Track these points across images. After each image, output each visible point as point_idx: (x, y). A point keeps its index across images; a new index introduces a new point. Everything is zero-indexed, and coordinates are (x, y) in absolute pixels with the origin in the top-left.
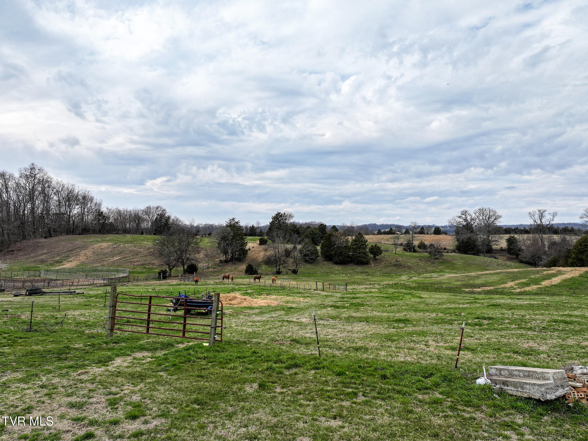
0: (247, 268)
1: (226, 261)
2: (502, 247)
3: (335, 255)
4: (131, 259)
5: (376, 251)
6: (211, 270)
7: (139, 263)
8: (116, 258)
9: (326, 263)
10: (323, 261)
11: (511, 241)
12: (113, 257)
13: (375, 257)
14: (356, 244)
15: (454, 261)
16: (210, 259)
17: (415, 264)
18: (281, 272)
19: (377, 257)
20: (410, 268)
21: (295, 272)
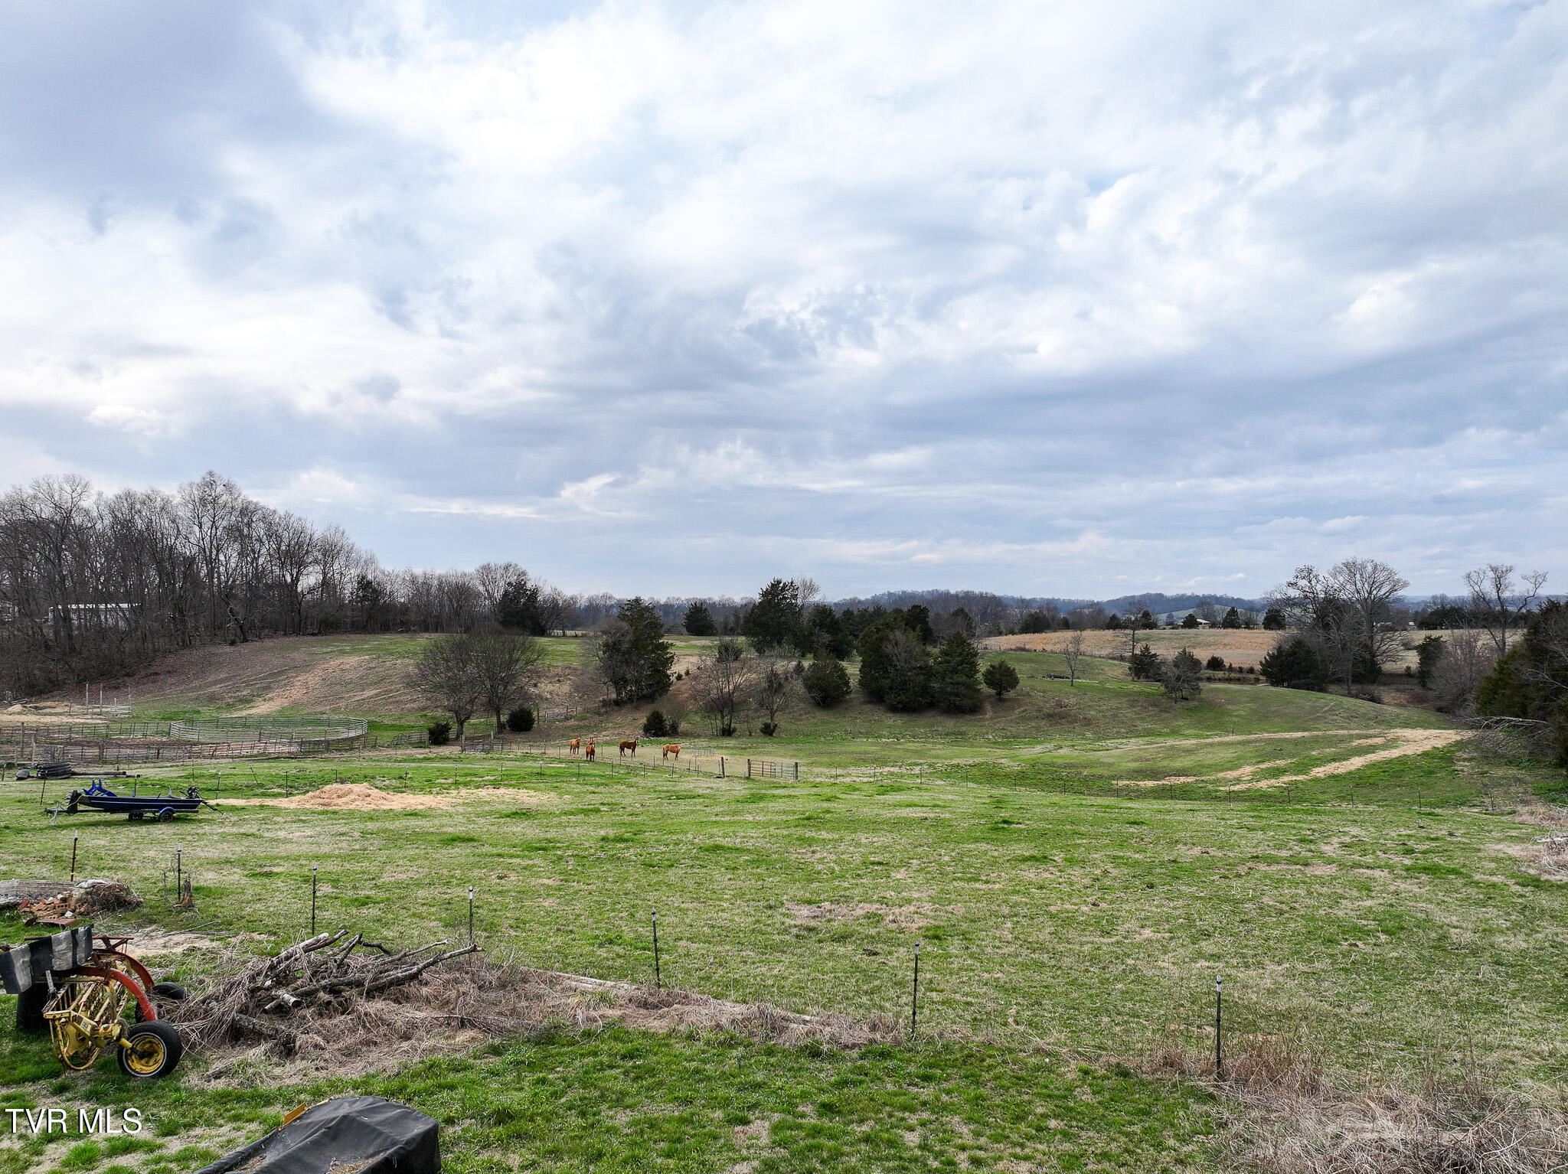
0: (648, 720)
1: (618, 703)
2: (1408, 668)
3: (891, 688)
4: (400, 695)
5: (1003, 679)
6: (572, 722)
7: (415, 705)
8: (367, 693)
9: (868, 707)
10: (865, 703)
11: (1429, 651)
12: (363, 690)
13: (999, 694)
14: (948, 662)
15: (1229, 707)
17: (1109, 714)
18: (735, 730)
19: (1007, 695)
21: (768, 731)
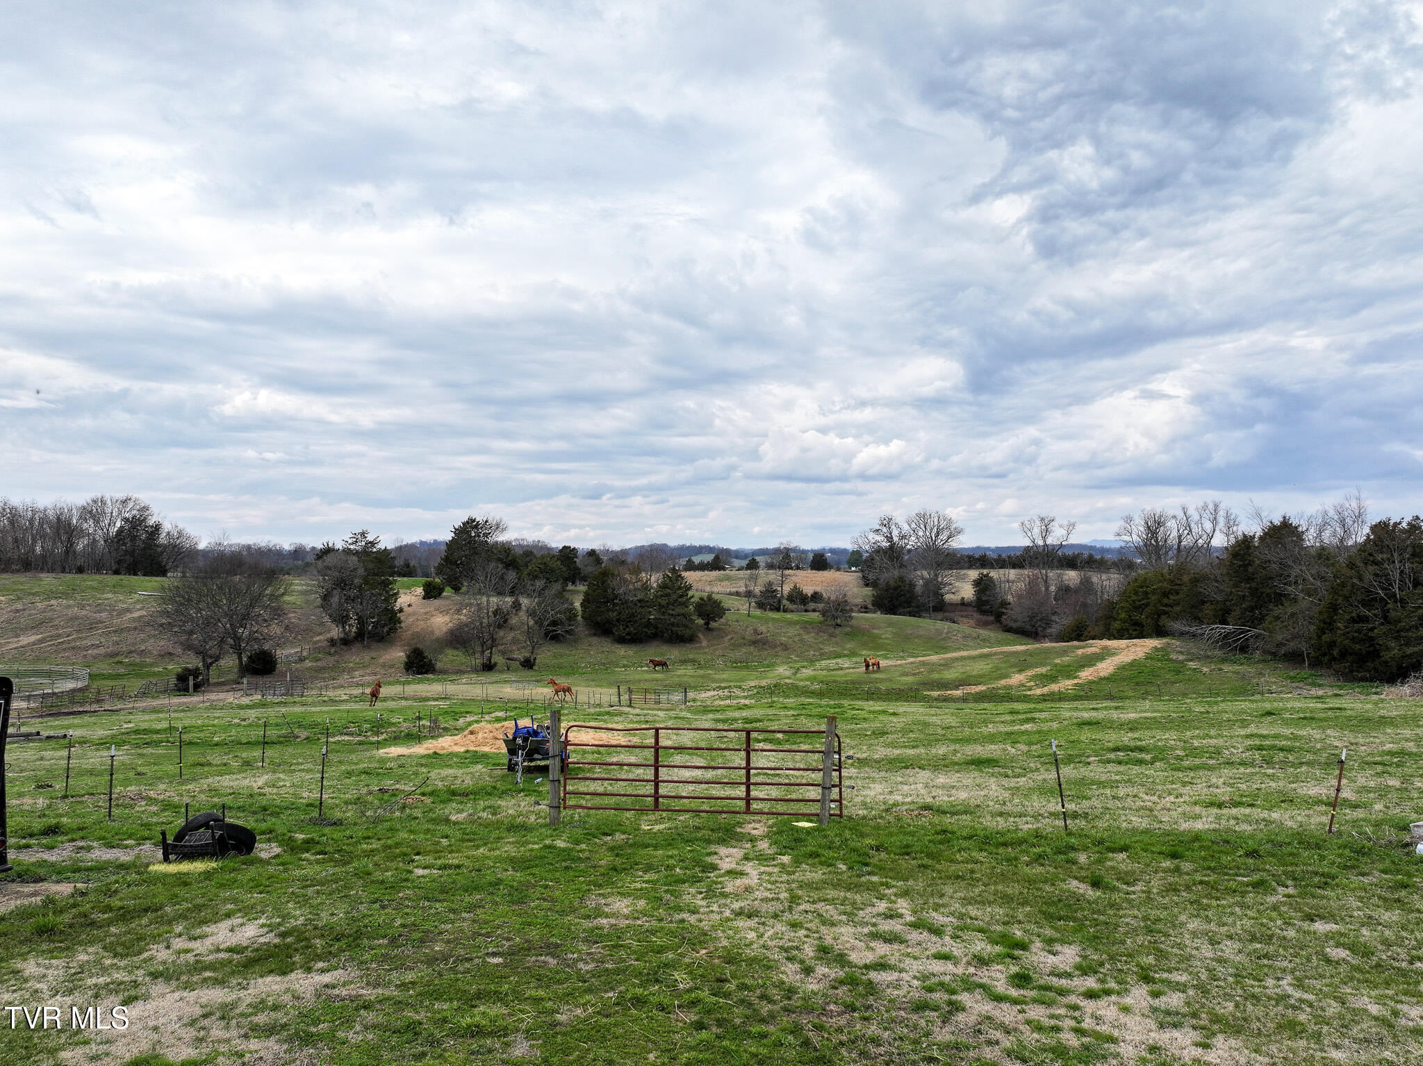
0: (408, 657)
1: (346, 642)
2: (963, 598)
3: (618, 620)
4: (74, 640)
5: (711, 610)
6: (308, 664)
7: (101, 651)
8: (25, 640)
9: (595, 640)
10: (590, 635)
11: (982, 585)
12: (17, 636)
13: (707, 624)
14: (668, 595)
15: (875, 631)
16: (300, 637)
17: (797, 639)
18: (496, 664)
19: (713, 625)
20: (785, 647)
21: (528, 664)
